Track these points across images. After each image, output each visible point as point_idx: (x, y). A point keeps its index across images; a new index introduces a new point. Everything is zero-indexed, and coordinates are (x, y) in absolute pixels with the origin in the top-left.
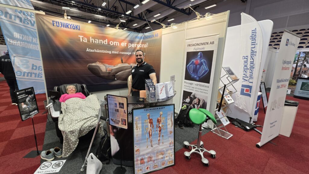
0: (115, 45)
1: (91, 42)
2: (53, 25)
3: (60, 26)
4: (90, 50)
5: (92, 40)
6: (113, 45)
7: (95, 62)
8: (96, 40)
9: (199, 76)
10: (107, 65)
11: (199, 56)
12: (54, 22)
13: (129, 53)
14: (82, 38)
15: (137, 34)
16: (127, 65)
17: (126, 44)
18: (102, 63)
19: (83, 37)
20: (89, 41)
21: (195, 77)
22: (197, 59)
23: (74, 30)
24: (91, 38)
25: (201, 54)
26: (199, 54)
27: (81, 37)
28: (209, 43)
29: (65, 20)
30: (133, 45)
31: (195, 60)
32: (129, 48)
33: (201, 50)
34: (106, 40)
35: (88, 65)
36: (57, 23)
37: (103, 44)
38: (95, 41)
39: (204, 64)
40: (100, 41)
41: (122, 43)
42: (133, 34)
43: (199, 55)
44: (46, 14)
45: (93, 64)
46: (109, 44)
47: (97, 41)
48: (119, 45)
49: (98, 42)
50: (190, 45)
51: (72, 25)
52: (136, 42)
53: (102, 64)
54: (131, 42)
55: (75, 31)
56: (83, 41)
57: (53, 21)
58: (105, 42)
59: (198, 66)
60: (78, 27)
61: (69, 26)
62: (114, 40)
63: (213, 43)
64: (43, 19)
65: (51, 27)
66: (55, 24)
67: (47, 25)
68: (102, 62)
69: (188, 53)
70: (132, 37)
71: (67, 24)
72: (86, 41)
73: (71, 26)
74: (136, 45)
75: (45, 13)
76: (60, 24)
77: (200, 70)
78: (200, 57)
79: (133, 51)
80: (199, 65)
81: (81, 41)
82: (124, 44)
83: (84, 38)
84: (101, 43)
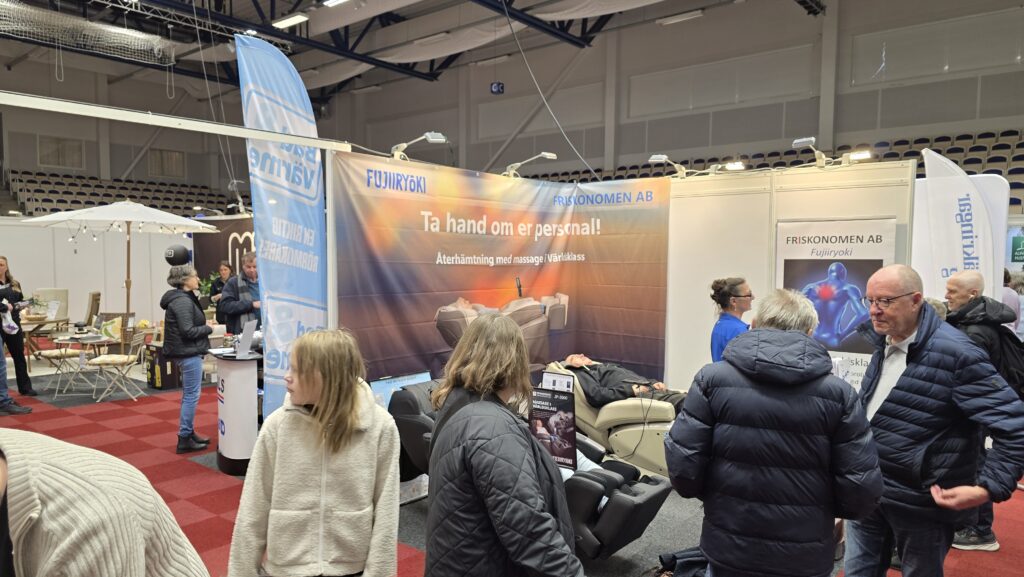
0: (502, 233)
1: (448, 229)
2: (369, 184)
3: (383, 184)
4: (444, 257)
5: (451, 223)
6: (500, 234)
7: (452, 300)
8: (459, 221)
9: (838, 335)
10: (483, 308)
11: (834, 274)
12: (372, 174)
13: (537, 260)
14: (430, 217)
15: (556, 189)
16: (530, 302)
17: (530, 226)
18: (471, 303)
19: (430, 214)
20: (443, 228)
21: (824, 336)
22: (826, 283)
23: (412, 194)
24: (449, 215)
25: (839, 269)
26: (833, 267)
27: (426, 214)
28: (866, 240)
29: (396, 163)
30: (547, 230)
31: (820, 285)
32: (536, 239)
33: (838, 257)
34: (482, 219)
35: (437, 313)
36: (378, 175)
37: (477, 233)
38: (458, 224)
39: (855, 298)
40: (469, 222)
41: (521, 225)
42: (547, 188)
43: (832, 271)
44: (354, 149)
45: (451, 308)
46: (489, 233)
47: (464, 226)
48: (512, 233)
49: (464, 230)
50: (794, 240)
51: (410, 179)
52: (556, 219)
53: (471, 306)
54: (543, 217)
55: (415, 196)
56: (429, 229)
57: (369, 171)
58: (482, 226)
59: (832, 304)
60: (422, 183)
61: (403, 183)
62: (502, 216)
63: (879, 239)
64: (348, 166)
65: (364, 190)
66: (372, 180)
67: (354, 187)
68: (471, 300)
69: (788, 263)
70: (545, 199)
71: (398, 175)
72: (437, 229)
73: (406, 180)
74: (555, 226)
75: (352, 147)
76: (383, 176)
77: (842, 315)
78: (838, 277)
79: (549, 250)
80: (835, 299)
81: (426, 229)
82: (524, 229)
83: (433, 219)
84: (471, 232)
